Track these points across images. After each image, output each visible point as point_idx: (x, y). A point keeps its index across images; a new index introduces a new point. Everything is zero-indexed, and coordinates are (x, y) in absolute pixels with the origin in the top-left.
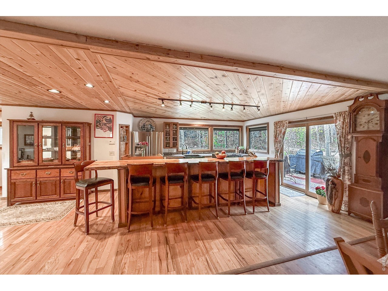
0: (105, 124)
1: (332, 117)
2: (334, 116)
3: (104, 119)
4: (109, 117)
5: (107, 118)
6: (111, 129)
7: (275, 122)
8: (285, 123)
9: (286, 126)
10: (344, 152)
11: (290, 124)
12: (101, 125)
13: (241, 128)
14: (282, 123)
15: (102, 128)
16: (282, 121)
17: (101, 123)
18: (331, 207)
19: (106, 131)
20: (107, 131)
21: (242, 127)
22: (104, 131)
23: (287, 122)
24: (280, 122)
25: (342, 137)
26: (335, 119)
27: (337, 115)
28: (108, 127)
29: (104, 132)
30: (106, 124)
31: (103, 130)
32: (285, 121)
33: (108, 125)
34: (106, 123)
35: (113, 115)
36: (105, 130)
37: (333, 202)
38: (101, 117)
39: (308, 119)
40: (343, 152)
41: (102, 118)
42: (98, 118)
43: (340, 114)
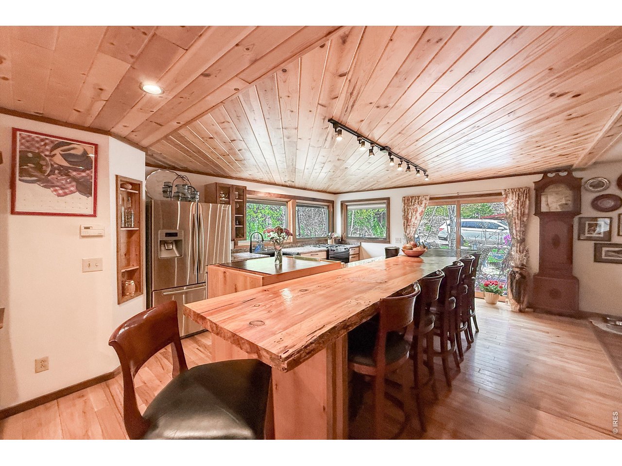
0: (64, 171)
1: (500, 194)
2: (503, 193)
3: (57, 152)
4: (79, 150)
5: (72, 152)
6: (88, 188)
7: (404, 197)
8: (423, 199)
9: (426, 204)
10: (520, 236)
11: (431, 201)
12: (43, 172)
13: (331, 204)
14: (419, 199)
15: (48, 181)
16: (419, 197)
17: (42, 163)
18: (519, 306)
19: (66, 194)
20: (72, 192)
21: (332, 202)
22: (61, 192)
23: (428, 198)
24: (414, 198)
25: (518, 218)
26: (504, 196)
27: (508, 191)
28: (74, 179)
29: (59, 195)
30: (67, 168)
31: (56, 191)
32: (424, 196)
33: (74, 173)
34: (69, 166)
35: (96, 146)
36: (62, 189)
37: (522, 299)
38: (46, 144)
39: (460, 194)
40: (518, 237)
41: (47, 147)
42: (27, 144)
43: (513, 191)
